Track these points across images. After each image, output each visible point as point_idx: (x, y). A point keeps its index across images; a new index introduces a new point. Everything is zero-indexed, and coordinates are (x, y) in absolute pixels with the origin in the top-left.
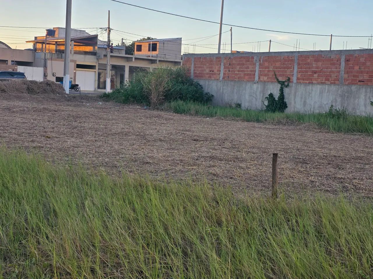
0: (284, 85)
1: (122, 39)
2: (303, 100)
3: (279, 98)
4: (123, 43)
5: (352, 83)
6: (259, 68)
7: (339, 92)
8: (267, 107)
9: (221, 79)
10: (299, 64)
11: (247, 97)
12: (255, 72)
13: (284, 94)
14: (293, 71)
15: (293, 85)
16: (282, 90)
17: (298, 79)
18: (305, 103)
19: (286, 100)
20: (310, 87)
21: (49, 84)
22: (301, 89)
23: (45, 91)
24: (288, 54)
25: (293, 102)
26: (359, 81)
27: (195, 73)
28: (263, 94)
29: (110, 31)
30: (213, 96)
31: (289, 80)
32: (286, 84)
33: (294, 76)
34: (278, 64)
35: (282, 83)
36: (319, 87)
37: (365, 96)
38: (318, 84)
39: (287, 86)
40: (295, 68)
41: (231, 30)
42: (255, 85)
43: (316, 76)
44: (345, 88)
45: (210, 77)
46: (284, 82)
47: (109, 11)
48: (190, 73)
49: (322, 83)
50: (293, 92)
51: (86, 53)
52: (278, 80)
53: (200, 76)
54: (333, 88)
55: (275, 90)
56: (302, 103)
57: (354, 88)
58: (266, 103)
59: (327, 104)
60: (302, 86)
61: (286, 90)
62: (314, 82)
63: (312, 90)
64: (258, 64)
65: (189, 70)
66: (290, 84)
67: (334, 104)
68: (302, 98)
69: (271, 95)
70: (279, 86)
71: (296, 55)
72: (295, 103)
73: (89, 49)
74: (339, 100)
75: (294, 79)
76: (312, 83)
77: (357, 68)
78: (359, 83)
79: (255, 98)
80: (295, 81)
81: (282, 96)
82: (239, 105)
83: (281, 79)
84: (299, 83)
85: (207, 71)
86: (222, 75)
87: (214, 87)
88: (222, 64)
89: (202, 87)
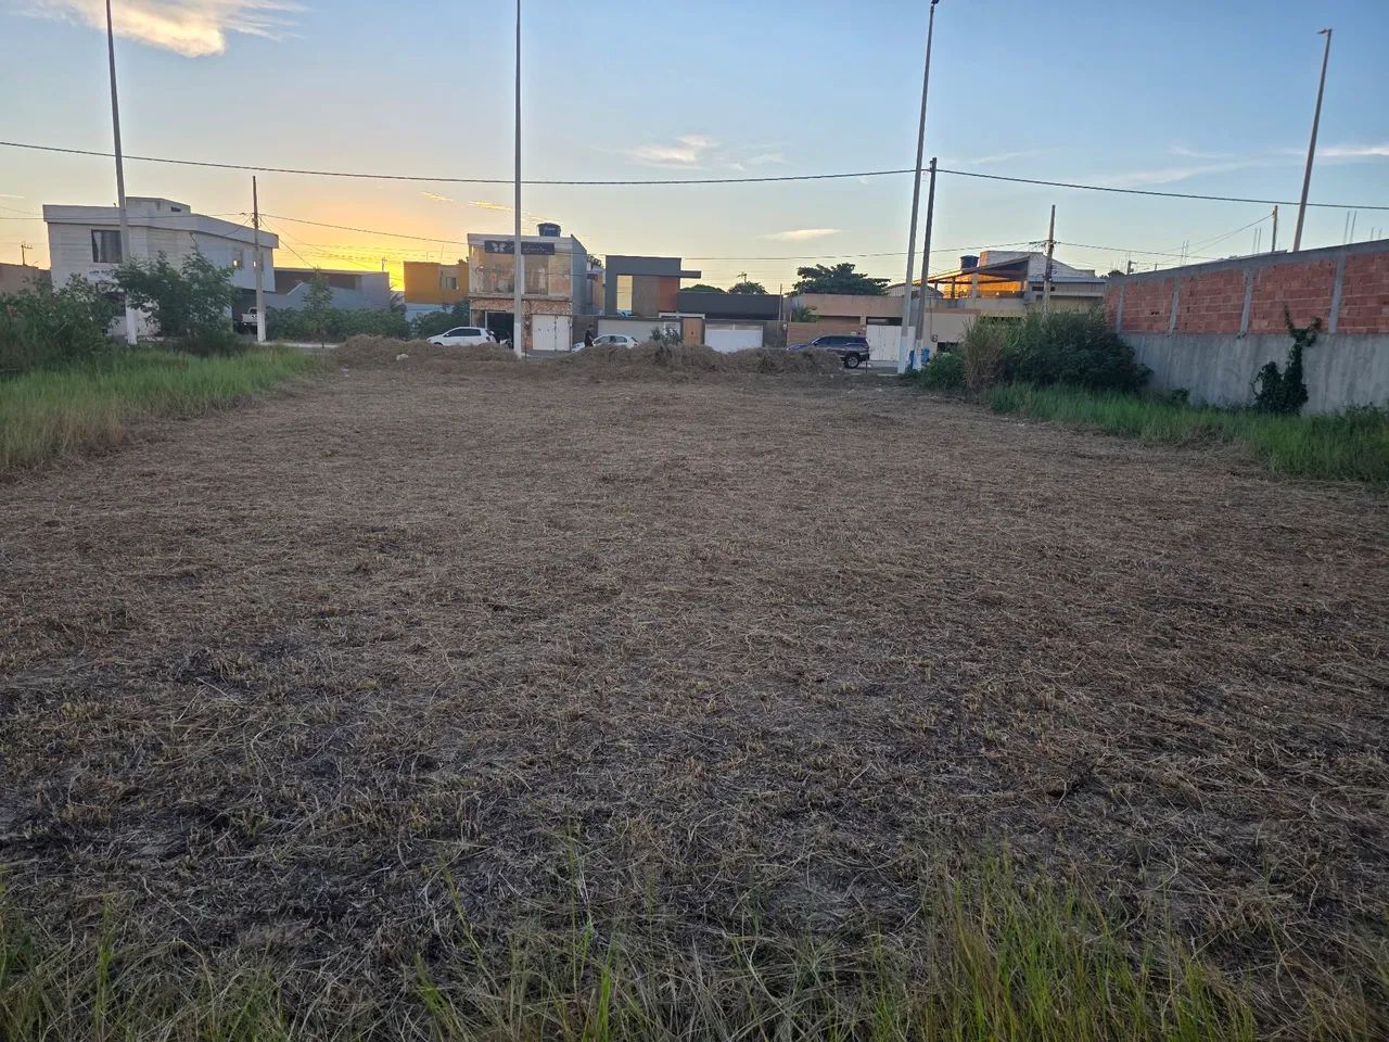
0: (1304, 339)
1: (1130, 263)
2: (1347, 381)
3: (1290, 369)
4: (1130, 270)
6: (1252, 299)
8: (1260, 398)
9: (1171, 330)
10: (1346, 281)
11: (1219, 373)
12: (1243, 308)
13: (1303, 364)
14: (1329, 302)
15: (1327, 339)
16: (1297, 355)
17: (1341, 322)
18: (1351, 388)
19: (1306, 381)
20: (1368, 344)
22: (1347, 348)
23: (797, 369)
24: (1323, 254)
25: (1322, 386)
27: (1123, 320)
28: (1256, 365)
29: (1052, 247)
30: (1149, 372)
31: (1318, 325)
32: (1309, 336)
33: (1332, 314)
34: (1295, 285)
35: (1300, 336)
39: (1310, 343)
40: (1335, 292)
41: (1275, 213)
42: (1239, 343)
45: (1150, 327)
46: (1304, 332)
47: (1054, 207)
48: (1115, 321)
52: (1291, 326)
53: (1130, 325)
55: (1279, 353)
56: (1345, 387)
58: (1259, 388)
60: (1349, 340)
61: (1309, 354)
62: (1382, 328)
63: (1373, 351)
64: (1249, 288)
65: (1113, 314)
66: (1320, 337)
68: (1344, 375)
69: (1272, 368)
70: (1290, 343)
71: (1343, 254)
72: (1327, 390)
75: (1331, 324)
76: (1376, 333)
79: (1237, 376)
80: (1332, 329)
81: (1296, 371)
82: (1184, 394)
83: (1300, 324)
84: (1341, 334)
85: (1147, 313)
86: (1173, 320)
87: (1154, 351)
88: (1176, 294)
89: (1132, 353)
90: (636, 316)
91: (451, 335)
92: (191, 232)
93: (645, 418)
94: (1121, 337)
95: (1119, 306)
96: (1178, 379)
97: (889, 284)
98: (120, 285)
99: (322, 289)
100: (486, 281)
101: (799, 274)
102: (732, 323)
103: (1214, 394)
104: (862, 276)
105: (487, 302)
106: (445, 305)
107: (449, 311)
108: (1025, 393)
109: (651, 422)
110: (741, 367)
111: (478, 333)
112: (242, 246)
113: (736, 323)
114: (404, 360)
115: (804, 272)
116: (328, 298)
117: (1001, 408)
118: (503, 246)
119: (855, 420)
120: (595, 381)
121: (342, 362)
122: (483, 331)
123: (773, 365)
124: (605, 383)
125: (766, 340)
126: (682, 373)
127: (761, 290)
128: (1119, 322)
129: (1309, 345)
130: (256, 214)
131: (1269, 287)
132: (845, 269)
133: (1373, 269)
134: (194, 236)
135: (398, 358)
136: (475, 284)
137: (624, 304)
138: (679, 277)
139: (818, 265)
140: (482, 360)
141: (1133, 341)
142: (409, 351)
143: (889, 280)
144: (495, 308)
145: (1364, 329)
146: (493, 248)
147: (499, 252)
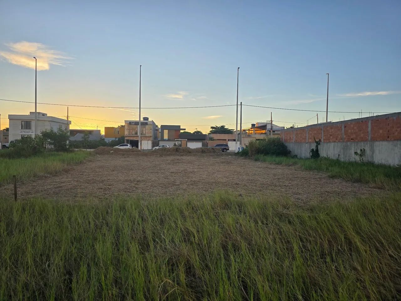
0: (318, 143)
2: (326, 152)
3: (316, 150)
5: (348, 141)
6: (308, 135)
7: (342, 147)
9: (294, 142)
10: (324, 131)
11: (304, 151)
12: (306, 137)
14: (321, 136)
15: (321, 143)
16: (317, 146)
17: (324, 140)
18: (327, 154)
19: (319, 152)
20: (329, 144)
21: (213, 149)
22: (325, 145)
23: (210, 152)
25: (322, 153)
26: (351, 139)
27: (284, 140)
28: (310, 149)
29: (272, 121)
30: (290, 152)
31: (320, 140)
33: (322, 138)
34: (315, 132)
35: (317, 142)
36: (333, 143)
37: (354, 148)
38: (333, 142)
40: (322, 134)
42: (307, 144)
43: (331, 137)
44: (344, 143)
45: (290, 141)
46: (318, 142)
47: (271, 113)
48: (282, 140)
49: (334, 142)
50: (322, 147)
51: (262, 133)
52: (315, 141)
53: (286, 141)
54: (339, 144)
55: (314, 146)
57: (349, 143)
58: (311, 155)
59: (337, 154)
61: (319, 146)
62: (331, 141)
63: (330, 146)
64: (307, 133)
65: (282, 138)
67: (340, 154)
68: (326, 151)
69: (313, 150)
70: (316, 144)
71: (323, 126)
73: (264, 131)
74: (342, 151)
75: (322, 140)
76: (330, 142)
77: (350, 131)
78: (352, 140)
79: (307, 152)
80: (323, 141)
81: (317, 150)
82: (296, 156)
83: (317, 140)
84: (324, 142)
85: (289, 138)
86: (294, 139)
87: (291, 146)
88: (294, 134)
89: (286, 147)
90: (169, 140)
91: (120, 146)
92: (49, 121)
93: (176, 163)
94: (284, 144)
95: (283, 137)
96: (296, 153)
97: (234, 131)
98: (42, 136)
99: (87, 135)
100: (129, 132)
101: (211, 128)
102: (194, 141)
103: (303, 156)
104: (227, 129)
105: (129, 137)
106: (116, 138)
107: (117, 140)
108: (261, 157)
109: (177, 164)
110: (197, 152)
111: (127, 145)
112: (61, 124)
113: (195, 141)
114: (112, 152)
115: (212, 128)
116: (88, 137)
117: (256, 160)
118: (134, 123)
119: (223, 163)
120: (161, 156)
121: (96, 153)
122: (129, 145)
123: (205, 151)
124: (164, 156)
125: (203, 146)
126: (183, 154)
127: (201, 133)
128: (283, 140)
129: (319, 145)
130: (68, 116)
131: (311, 133)
132: (223, 127)
133: (328, 129)
134: (50, 122)
135: (111, 152)
136: (126, 133)
137: (166, 137)
138: (180, 130)
139: (216, 126)
140: (132, 152)
141: (287, 144)
142: (114, 150)
143: (234, 130)
144: (132, 139)
145: (328, 141)
146: (131, 124)
147: (133, 125)
